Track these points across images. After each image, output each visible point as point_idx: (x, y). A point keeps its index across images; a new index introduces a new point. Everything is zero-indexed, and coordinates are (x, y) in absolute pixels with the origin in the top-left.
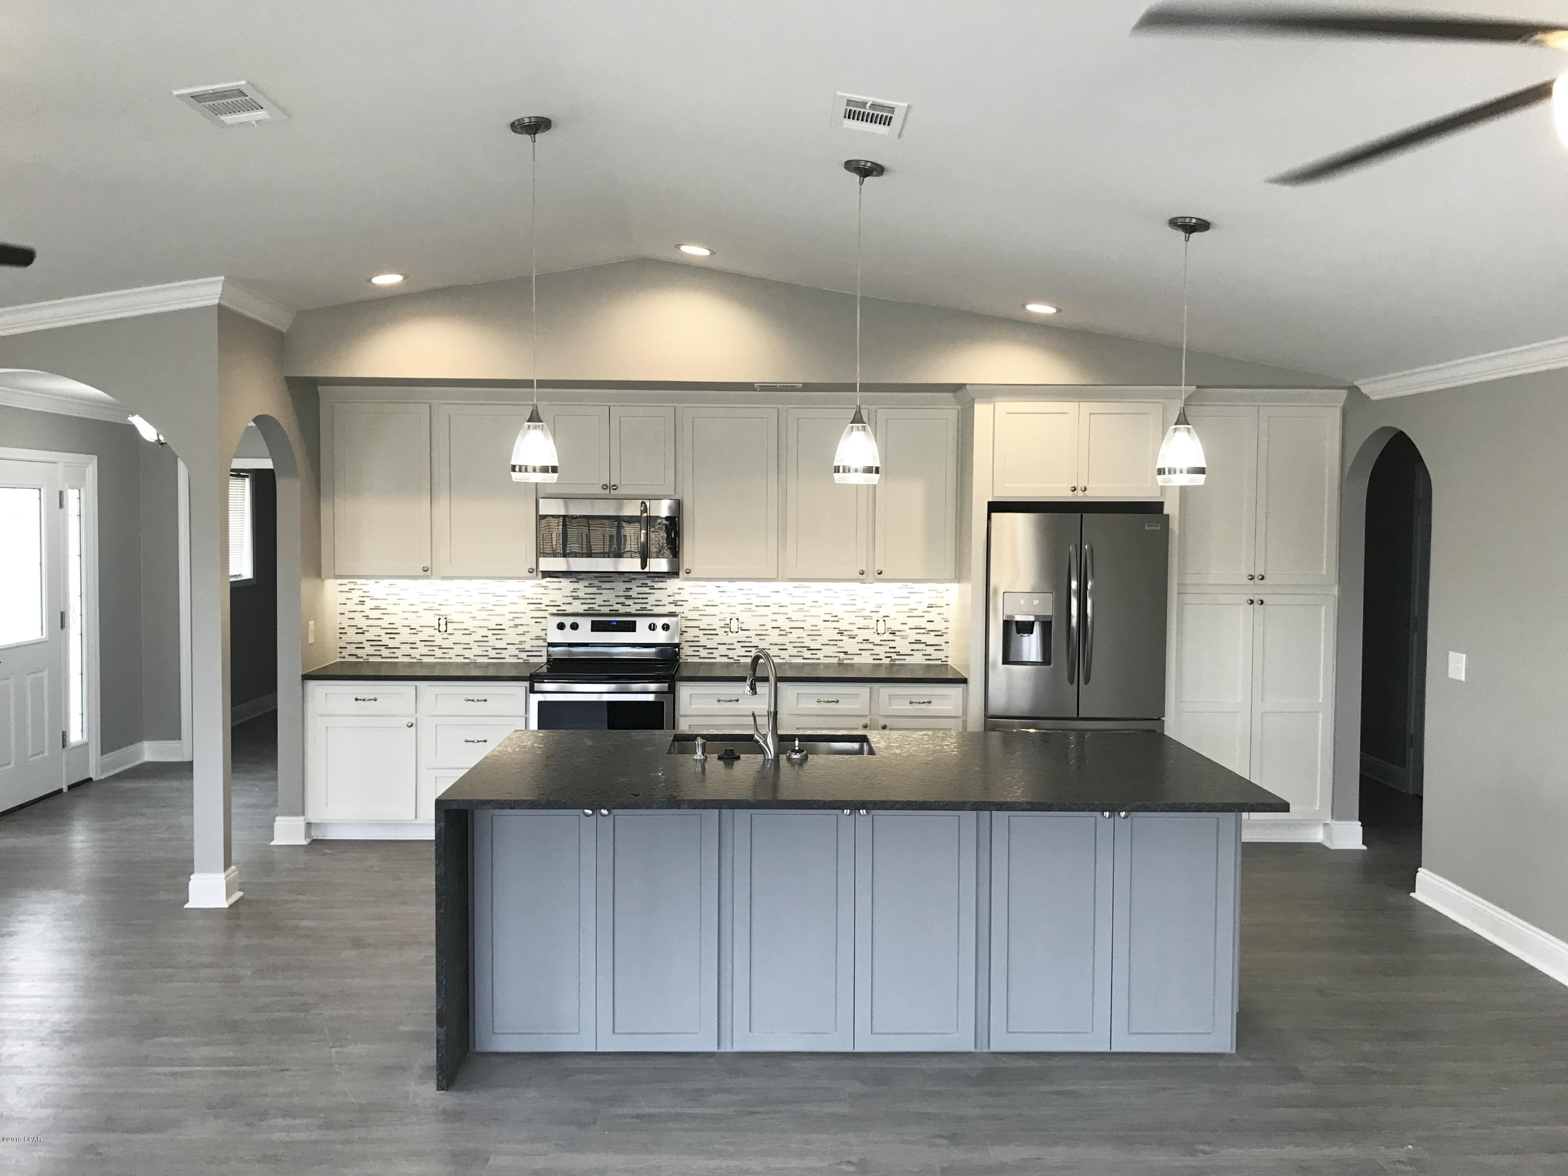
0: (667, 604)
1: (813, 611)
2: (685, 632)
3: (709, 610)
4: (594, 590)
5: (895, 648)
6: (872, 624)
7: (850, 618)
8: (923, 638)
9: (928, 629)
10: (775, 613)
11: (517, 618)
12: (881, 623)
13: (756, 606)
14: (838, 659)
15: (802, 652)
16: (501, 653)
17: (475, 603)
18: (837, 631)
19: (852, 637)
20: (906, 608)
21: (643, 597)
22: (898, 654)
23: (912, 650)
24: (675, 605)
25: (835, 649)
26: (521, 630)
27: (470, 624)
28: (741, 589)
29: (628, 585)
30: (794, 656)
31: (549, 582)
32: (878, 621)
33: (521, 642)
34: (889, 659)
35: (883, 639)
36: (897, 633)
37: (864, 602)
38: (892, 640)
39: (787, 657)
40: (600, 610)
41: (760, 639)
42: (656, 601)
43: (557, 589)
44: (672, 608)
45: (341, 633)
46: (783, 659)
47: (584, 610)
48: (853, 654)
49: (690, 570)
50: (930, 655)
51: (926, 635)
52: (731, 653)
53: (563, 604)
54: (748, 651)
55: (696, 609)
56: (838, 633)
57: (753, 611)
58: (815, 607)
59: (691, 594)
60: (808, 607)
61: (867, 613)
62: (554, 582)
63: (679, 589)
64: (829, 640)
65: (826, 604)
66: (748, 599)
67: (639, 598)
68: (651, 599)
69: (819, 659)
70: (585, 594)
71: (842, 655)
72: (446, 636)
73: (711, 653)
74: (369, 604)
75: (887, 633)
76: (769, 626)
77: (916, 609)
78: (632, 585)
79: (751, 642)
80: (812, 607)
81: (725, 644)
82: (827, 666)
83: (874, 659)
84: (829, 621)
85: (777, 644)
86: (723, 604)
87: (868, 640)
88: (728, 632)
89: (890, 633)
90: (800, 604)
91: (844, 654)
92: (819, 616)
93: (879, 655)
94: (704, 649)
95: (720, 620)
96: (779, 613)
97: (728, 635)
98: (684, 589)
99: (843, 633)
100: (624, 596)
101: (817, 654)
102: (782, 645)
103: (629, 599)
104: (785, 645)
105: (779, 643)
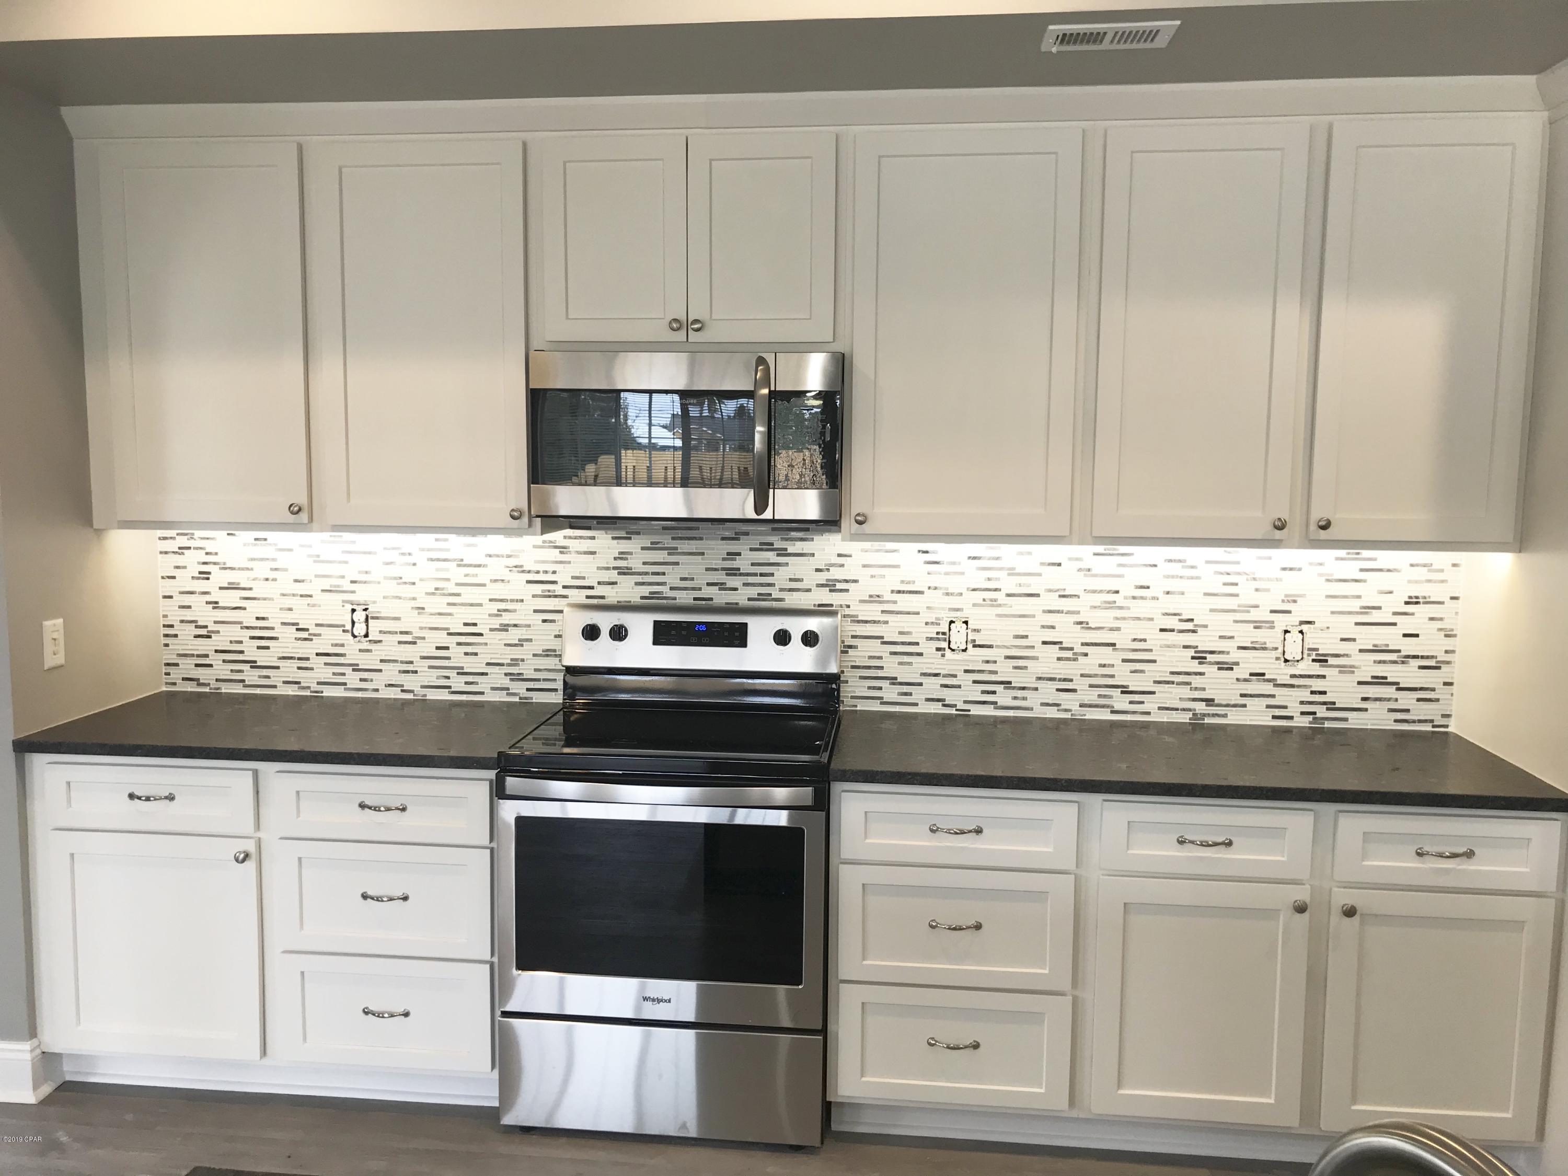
0: (814, 588)
1: (1138, 608)
2: (850, 647)
3: (905, 602)
4: (661, 556)
5: (1324, 693)
6: (1272, 637)
7: (1224, 624)
8: (1393, 673)
9: (1403, 653)
10: (1050, 612)
11: (505, 610)
12: (1294, 636)
13: (1008, 595)
14: (1190, 715)
15: (1110, 697)
16: (477, 683)
17: (421, 580)
18: (1192, 652)
19: (1227, 667)
20: (1355, 605)
21: (765, 571)
22: (1331, 706)
23: (1365, 699)
24: (831, 591)
25: (1185, 692)
26: (514, 635)
27: (412, 622)
28: (975, 558)
29: (733, 547)
30: (1090, 706)
31: (570, 538)
32: (1286, 632)
33: (515, 662)
34: (1310, 718)
35: (1297, 673)
36: (1331, 661)
37: (1257, 590)
38: (1318, 676)
39: (1075, 707)
40: (675, 599)
41: (1015, 668)
42: (791, 580)
43: (586, 553)
44: (824, 597)
45: (166, 636)
46: (1066, 710)
47: (642, 598)
48: (1227, 705)
49: (863, 515)
50: (1408, 711)
51: (1399, 667)
52: (950, 696)
53: (599, 583)
54: (988, 692)
55: (875, 599)
56: (1193, 658)
57: (1000, 605)
58: (1142, 598)
59: (864, 566)
60: (1126, 598)
61: (1262, 614)
62: (581, 537)
63: (839, 555)
64: (1172, 673)
65: (1168, 593)
66: (989, 579)
67: (755, 575)
68: (781, 576)
69: (1149, 713)
70: (644, 563)
71: (1201, 707)
72: (365, 645)
73: (906, 694)
74: (219, 577)
75: (1308, 660)
76: (1037, 637)
77: (1379, 608)
78: (742, 546)
79: (995, 672)
80: (1134, 598)
81: (936, 675)
82: (1165, 729)
83: (1274, 717)
84: (1173, 630)
85: (1052, 679)
86: (936, 588)
87: (1263, 674)
88: (944, 649)
89: (1314, 660)
90: (1108, 592)
91: (1204, 703)
92: (1152, 619)
93: (1285, 707)
94: (893, 684)
95: (927, 624)
96: (1058, 612)
97: (943, 656)
98: (850, 556)
99: (1205, 658)
100: (723, 569)
101: (1142, 703)
102: (1065, 680)
103: (735, 575)
104: (1071, 680)
105: (1058, 677)
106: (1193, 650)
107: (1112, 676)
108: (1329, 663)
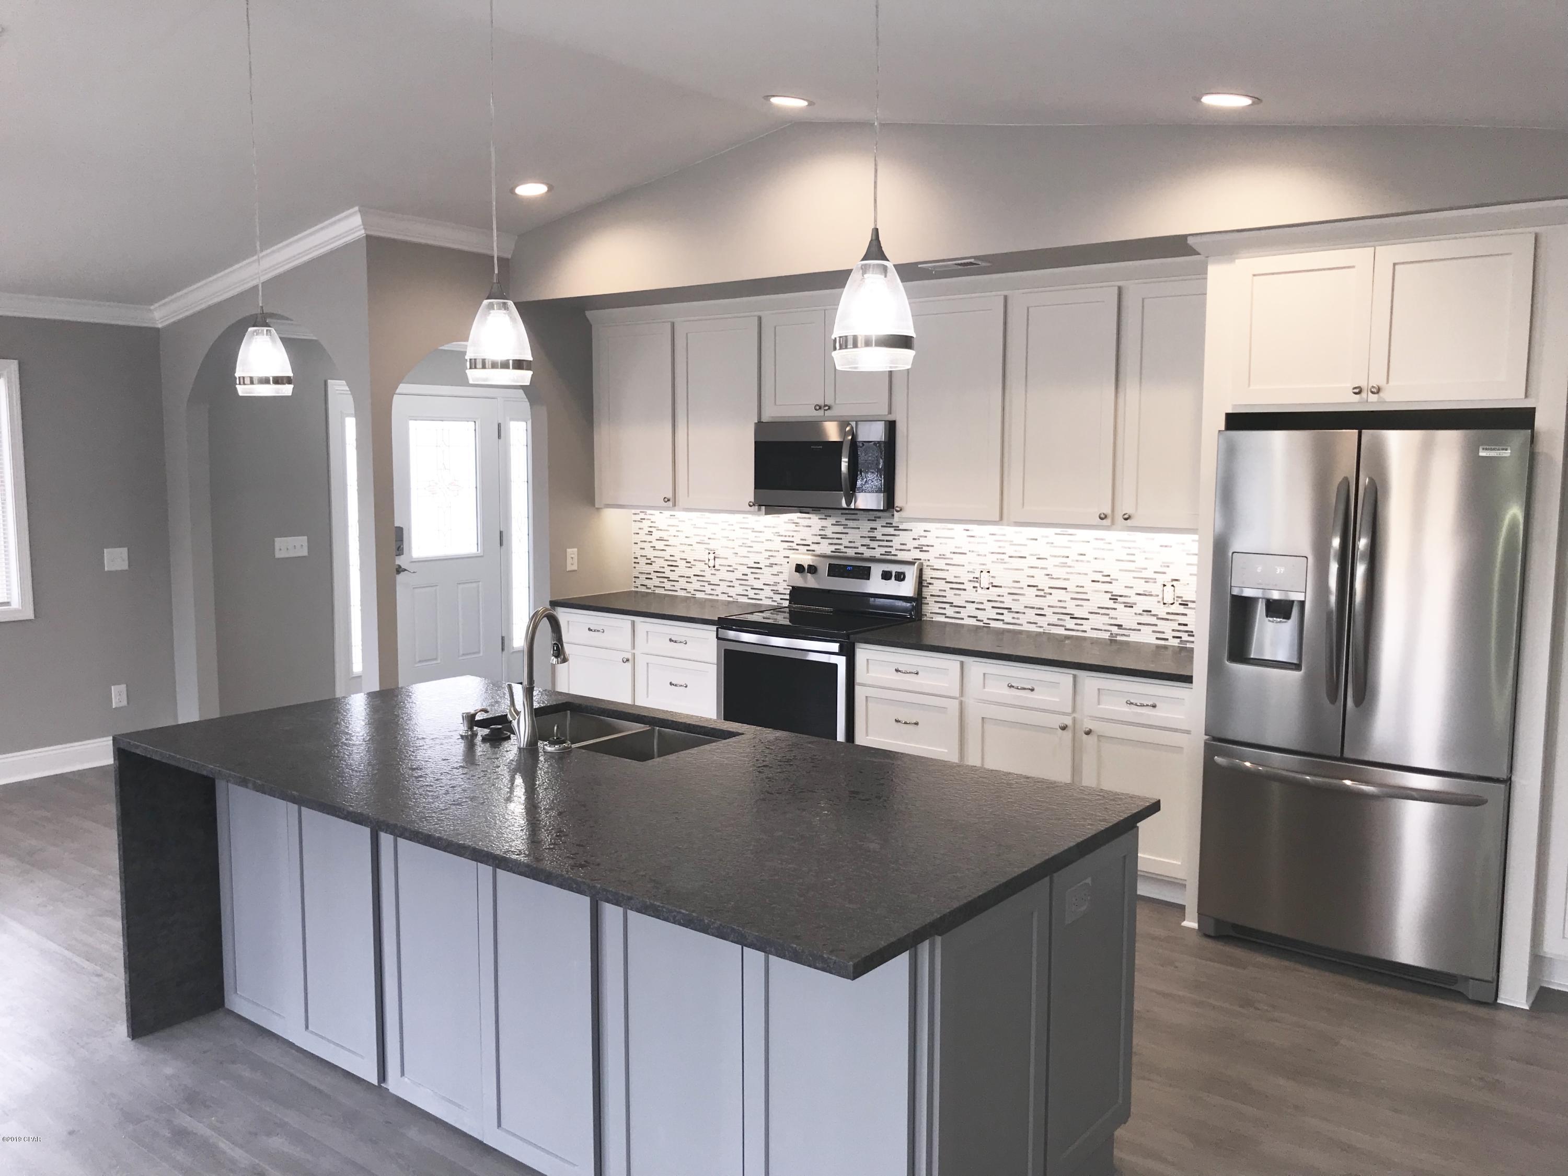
0: (912, 549)
1: (1079, 567)
2: (930, 584)
3: (957, 559)
4: (843, 529)
5: (1186, 625)
6: (1156, 589)
7: (1127, 579)
10: (1032, 567)
11: (772, 556)
12: (1169, 588)
13: (1010, 557)
14: (1109, 634)
15: (1065, 620)
16: (759, 594)
17: (737, 538)
19: (1129, 605)
22: (1189, 633)
24: (920, 551)
25: (1106, 619)
26: (775, 569)
27: (733, 561)
28: (993, 534)
29: (873, 525)
30: (1054, 625)
31: (800, 518)
32: (1164, 585)
33: (776, 584)
34: (1178, 640)
35: (1170, 611)
36: (1190, 605)
37: (1146, 559)
38: (1183, 614)
39: (1045, 625)
40: (846, 553)
41: (1013, 600)
42: (901, 544)
43: (807, 526)
44: (918, 555)
45: (635, 563)
46: (1040, 627)
47: (832, 552)
48: (1130, 629)
52: (980, 615)
54: (1000, 614)
55: (942, 557)
56: (1110, 599)
57: (1005, 563)
58: (1082, 561)
59: (937, 537)
60: (1073, 561)
61: (1149, 574)
62: (805, 518)
63: (925, 531)
64: (1099, 608)
65: (1096, 559)
66: (1000, 547)
67: (883, 541)
68: (896, 542)
69: (1085, 631)
70: (833, 533)
71: (1115, 630)
72: (713, 572)
73: (958, 612)
74: (656, 534)
75: (1177, 604)
76: (1024, 584)
78: (877, 524)
79: (1002, 602)
80: (1077, 561)
81: (973, 602)
82: (1095, 642)
83: (1157, 638)
84: (1098, 582)
85: (1033, 608)
86: (973, 551)
87: (1150, 611)
88: (977, 587)
89: (1180, 604)
90: (1063, 557)
91: (1117, 627)
92: (1086, 574)
93: (1163, 633)
94: (951, 606)
95: (968, 572)
96: (1036, 568)
97: (976, 591)
98: (929, 531)
99: (1117, 599)
100: (869, 537)
101: (1082, 625)
102: (1040, 609)
103: (874, 540)
104: (1043, 609)
105: (1036, 606)
106: (1110, 594)
107: (1065, 608)
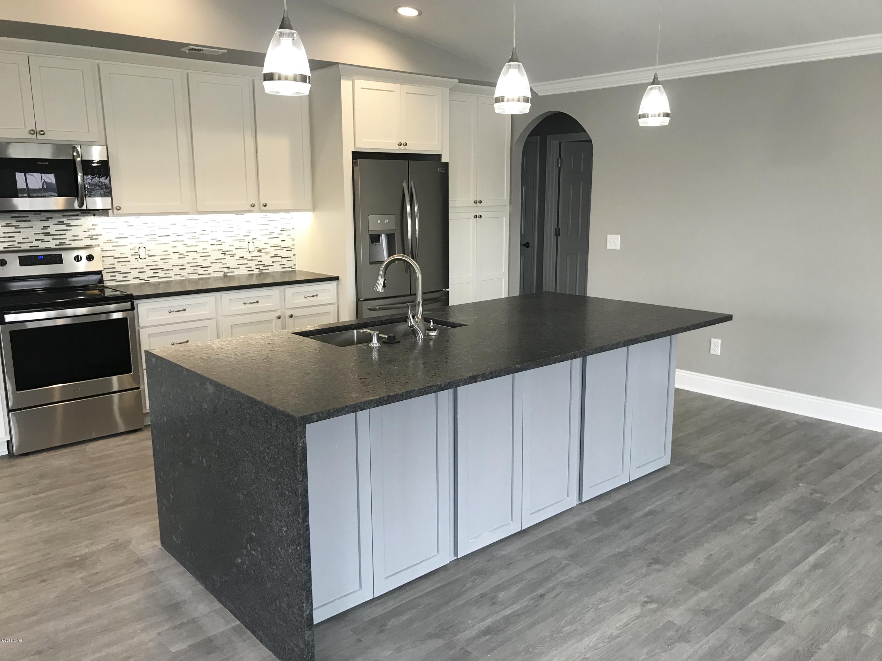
0: (84, 239)
1: (203, 238)
3: (121, 242)
4: (12, 229)
5: (261, 261)
6: (244, 244)
7: (229, 241)
8: (280, 253)
9: (282, 247)
10: (174, 241)
12: (251, 244)
13: (159, 236)
14: (223, 273)
15: (197, 270)
18: (221, 252)
19: (233, 256)
20: (267, 232)
21: (62, 233)
22: (264, 265)
23: (273, 262)
24: (91, 239)
25: (221, 265)
29: (46, 224)
30: (191, 274)
32: (249, 242)
34: (258, 270)
35: (253, 256)
36: (263, 251)
37: (239, 229)
38: (259, 256)
39: (186, 275)
41: (164, 263)
42: (73, 236)
44: (89, 242)
46: (183, 276)
47: (4, 248)
48: (234, 268)
49: (119, 207)
50: (285, 264)
51: (281, 251)
52: (142, 276)
54: (156, 273)
55: (109, 241)
56: (222, 253)
57: (156, 240)
58: (204, 234)
59: (103, 229)
60: (199, 235)
61: (241, 237)
63: (93, 225)
64: (216, 259)
65: (212, 232)
66: (152, 231)
67: (57, 235)
68: (69, 235)
69: (210, 274)
71: (226, 270)
73: (125, 277)
75: (256, 251)
76: (170, 251)
77: (274, 233)
79: (157, 265)
80: (201, 234)
81: (136, 268)
82: (216, 279)
83: (248, 271)
84: (215, 245)
85: (177, 265)
86: (132, 236)
87: (243, 257)
88: (138, 258)
89: (258, 251)
90: (193, 233)
91: (227, 268)
92: (207, 241)
93: (251, 267)
94: (120, 274)
95: (130, 249)
96: (177, 241)
97: (138, 261)
98: (97, 225)
99: (225, 253)
100: (42, 233)
101: (207, 270)
102: (182, 265)
103: (48, 235)
104: (184, 265)
105: (179, 264)
107: (197, 262)
108: (262, 251)
